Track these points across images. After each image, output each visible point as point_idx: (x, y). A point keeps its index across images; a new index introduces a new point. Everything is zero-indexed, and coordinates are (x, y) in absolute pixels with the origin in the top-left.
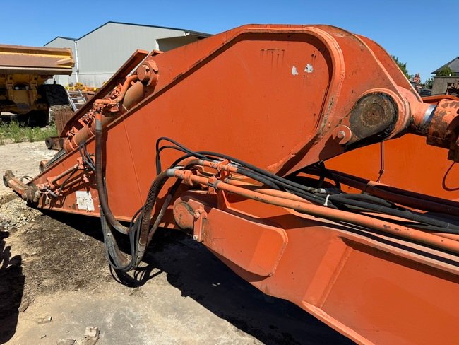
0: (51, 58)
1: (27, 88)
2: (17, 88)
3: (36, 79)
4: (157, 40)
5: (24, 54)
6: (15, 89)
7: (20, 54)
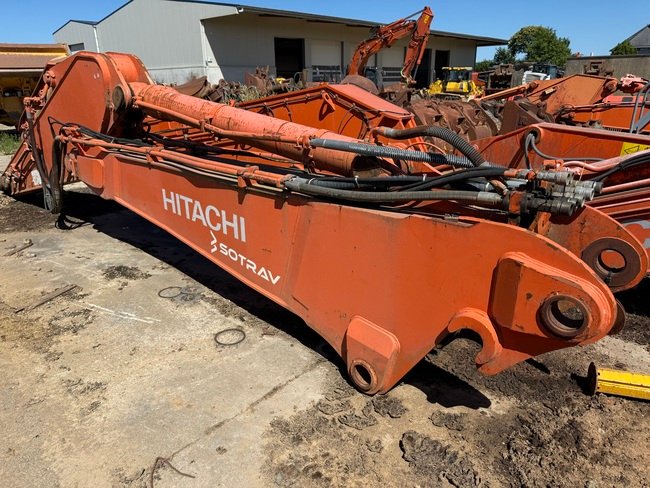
0: (42, 56)
1: (19, 93)
2: (7, 94)
3: (28, 82)
4: (202, 21)
5: (10, 53)
6: (5, 96)
7: (6, 53)
